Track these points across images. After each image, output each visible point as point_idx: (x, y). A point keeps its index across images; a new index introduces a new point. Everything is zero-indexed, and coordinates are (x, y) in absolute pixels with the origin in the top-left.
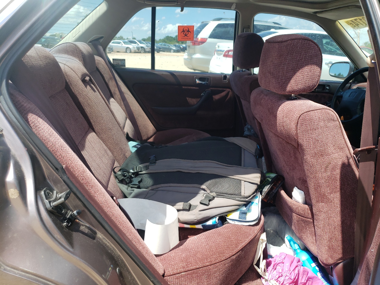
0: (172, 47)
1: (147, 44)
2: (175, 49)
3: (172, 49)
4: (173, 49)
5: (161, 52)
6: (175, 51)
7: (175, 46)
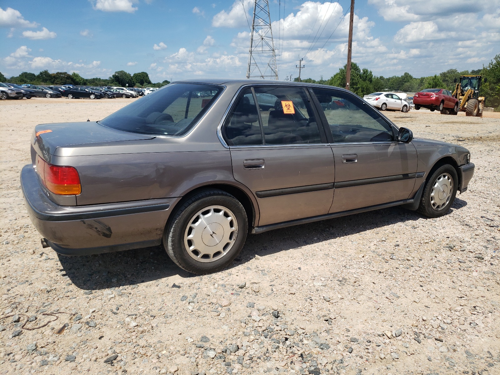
0: (47, 90)
1: (10, 87)
2: (52, 92)
3: (47, 93)
4: (49, 92)
5: (32, 98)
6: (52, 96)
7: (51, 88)
